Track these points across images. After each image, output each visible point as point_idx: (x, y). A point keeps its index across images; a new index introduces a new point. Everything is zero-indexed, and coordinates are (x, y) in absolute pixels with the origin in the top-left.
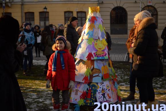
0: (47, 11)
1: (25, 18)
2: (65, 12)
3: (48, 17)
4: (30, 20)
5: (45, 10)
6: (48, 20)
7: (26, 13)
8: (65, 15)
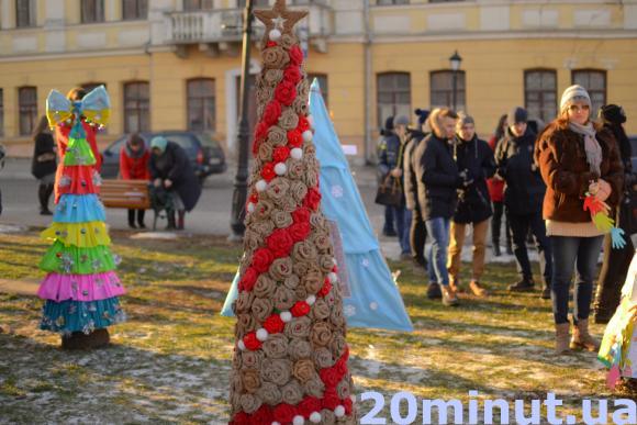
0: (463, 66)
1: (379, 94)
2: (527, 72)
3: (463, 91)
4: (394, 102)
5: (455, 65)
6: (464, 102)
7: (380, 75)
8: (526, 84)
